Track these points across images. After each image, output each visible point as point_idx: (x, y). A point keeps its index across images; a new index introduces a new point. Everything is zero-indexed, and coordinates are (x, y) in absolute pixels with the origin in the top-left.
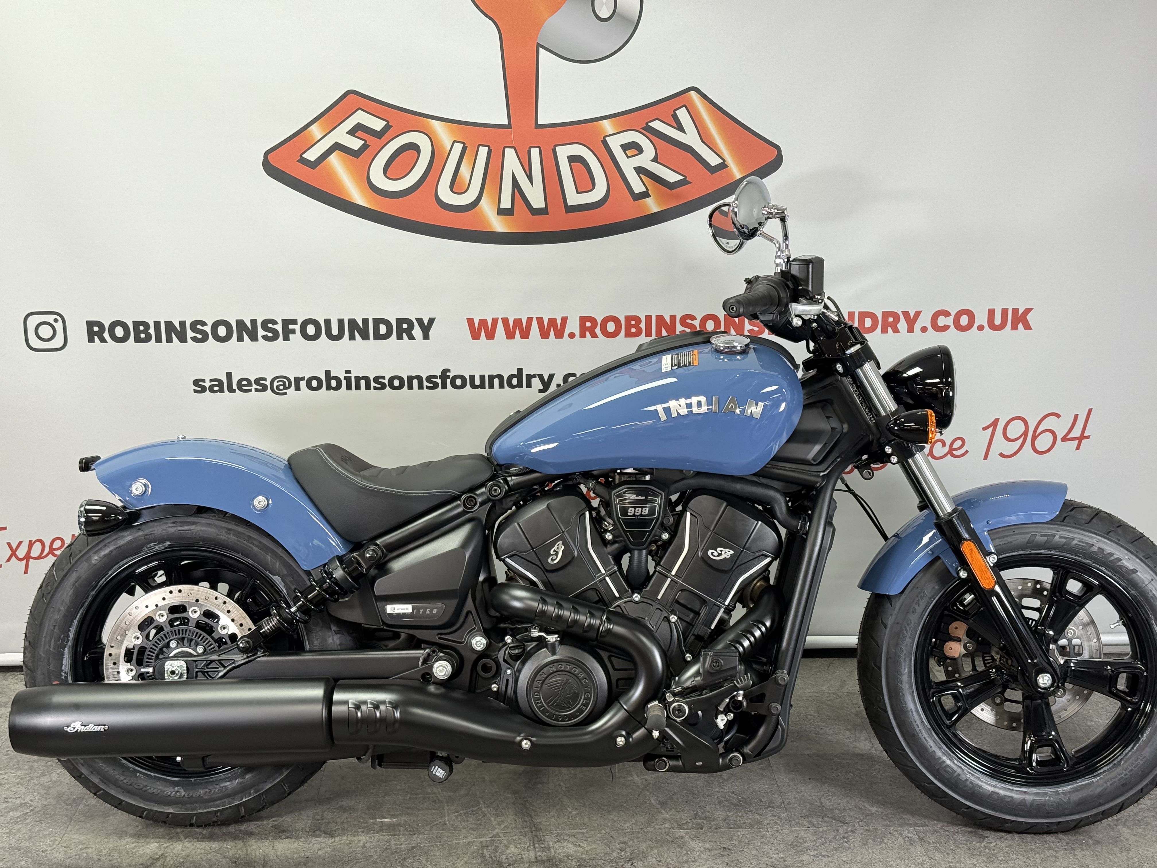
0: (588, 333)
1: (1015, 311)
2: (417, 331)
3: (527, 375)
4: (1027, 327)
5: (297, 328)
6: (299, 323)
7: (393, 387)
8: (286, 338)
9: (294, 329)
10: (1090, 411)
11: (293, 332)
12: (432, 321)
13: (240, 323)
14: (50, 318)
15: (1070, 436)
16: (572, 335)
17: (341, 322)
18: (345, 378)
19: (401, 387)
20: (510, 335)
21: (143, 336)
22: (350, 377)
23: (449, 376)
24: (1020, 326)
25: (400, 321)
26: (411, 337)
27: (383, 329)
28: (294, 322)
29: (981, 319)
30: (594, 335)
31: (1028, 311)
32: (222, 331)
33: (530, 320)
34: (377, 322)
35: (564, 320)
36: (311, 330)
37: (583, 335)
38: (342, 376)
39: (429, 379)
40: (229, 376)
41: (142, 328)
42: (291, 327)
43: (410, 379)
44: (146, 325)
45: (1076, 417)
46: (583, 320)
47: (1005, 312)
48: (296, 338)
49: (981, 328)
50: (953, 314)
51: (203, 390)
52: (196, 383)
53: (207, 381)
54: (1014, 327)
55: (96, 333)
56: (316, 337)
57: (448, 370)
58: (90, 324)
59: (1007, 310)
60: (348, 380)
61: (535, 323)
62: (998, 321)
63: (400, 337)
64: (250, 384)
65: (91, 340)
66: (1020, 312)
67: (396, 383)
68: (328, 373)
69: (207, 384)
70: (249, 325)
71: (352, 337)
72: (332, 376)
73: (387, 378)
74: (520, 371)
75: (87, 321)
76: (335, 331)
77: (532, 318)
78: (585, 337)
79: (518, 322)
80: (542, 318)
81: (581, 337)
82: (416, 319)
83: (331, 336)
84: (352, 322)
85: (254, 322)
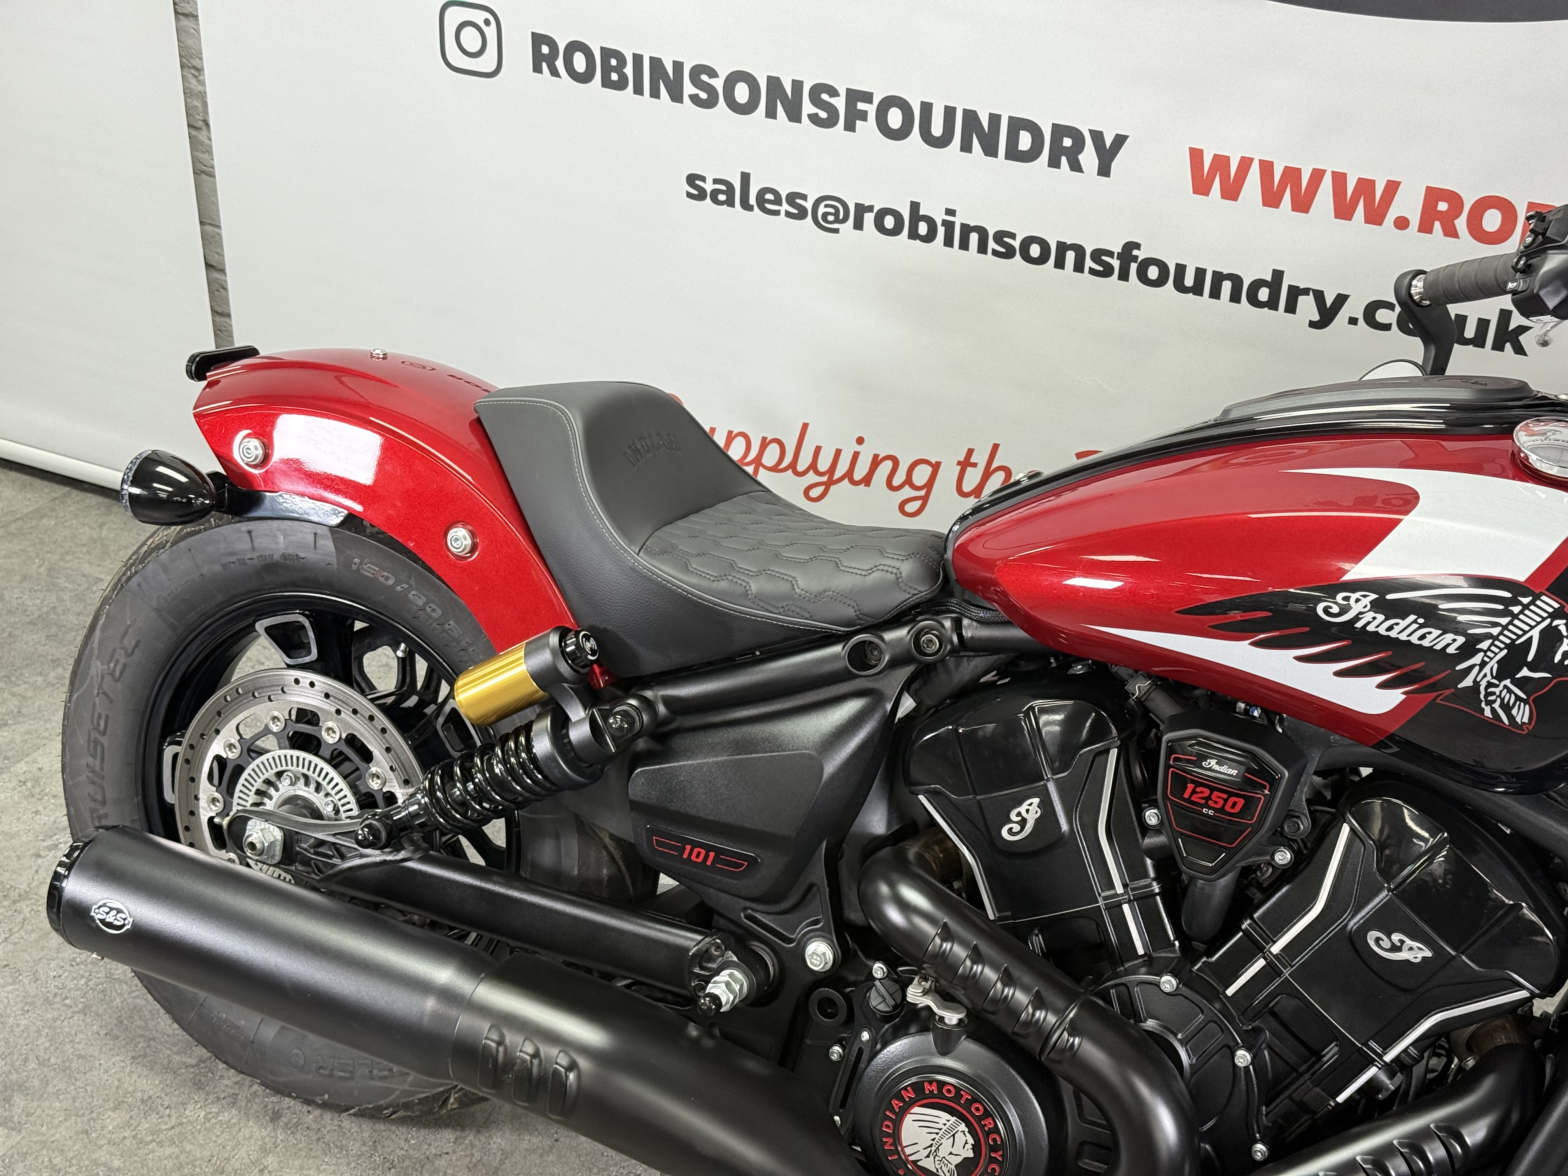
0: (1437, 225)
2: (1089, 157)
3: (1290, 287)
5: (871, 109)
6: (876, 101)
7: (1027, 257)
8: (850, 127)
9: (866, 112)
11: (863, 116)
12: (1120, 140)
13: (774, 83)
14: (479, 17)
16: (1402, 223)
17: (950, 112)
18: (945, 223)
20: (1271, 199)
21: (614, 77)
22: (953, 223)
23: (1137, 257)
25: (1059, 131)
26: (1076, 167)
27: (1025, 141)
28: (868, 97)
30: (1451, 232)
32: (742, 93)
33: (1317, 175)
34: (1017, 125)
35: (1392, 187)
36: (895, 118)
37: (1425, 227)
38: (939, 217)
39: (1097, 255)
40: (745, 178)
41: (614, 62)
42: (861, 106)
43: (1063, 248)
44: (621, 59)
46: (1433, 195)
48: (868, 128)
51: (701, 195)
52: (692, 179)
53: (709, 180)
55: (545, 57)
56: (901, 134)
57: (1137, 246)
58: (538, 39)
60: (949, 226)
61: (1327, 183)
63: (1054, 163)
64: (778, 201)
65: (536, 68)
67: (1035, 251)
68: (915, 207)
69: (709, 187)
70: (789, 89)
71: (966, 147)
72: (921, 213)
73: (1019, 239)
74: (1278, 275)
75: (533, 33)
76: (937, 129)
77: (1323, 172)
78: (1430, 231)
79: (1292, 174)
80: (1344, 175)
81: (1420, 230)
82: (1090, 131)
83: (927, 137)
84: (971, 117)
85: (797, 85)
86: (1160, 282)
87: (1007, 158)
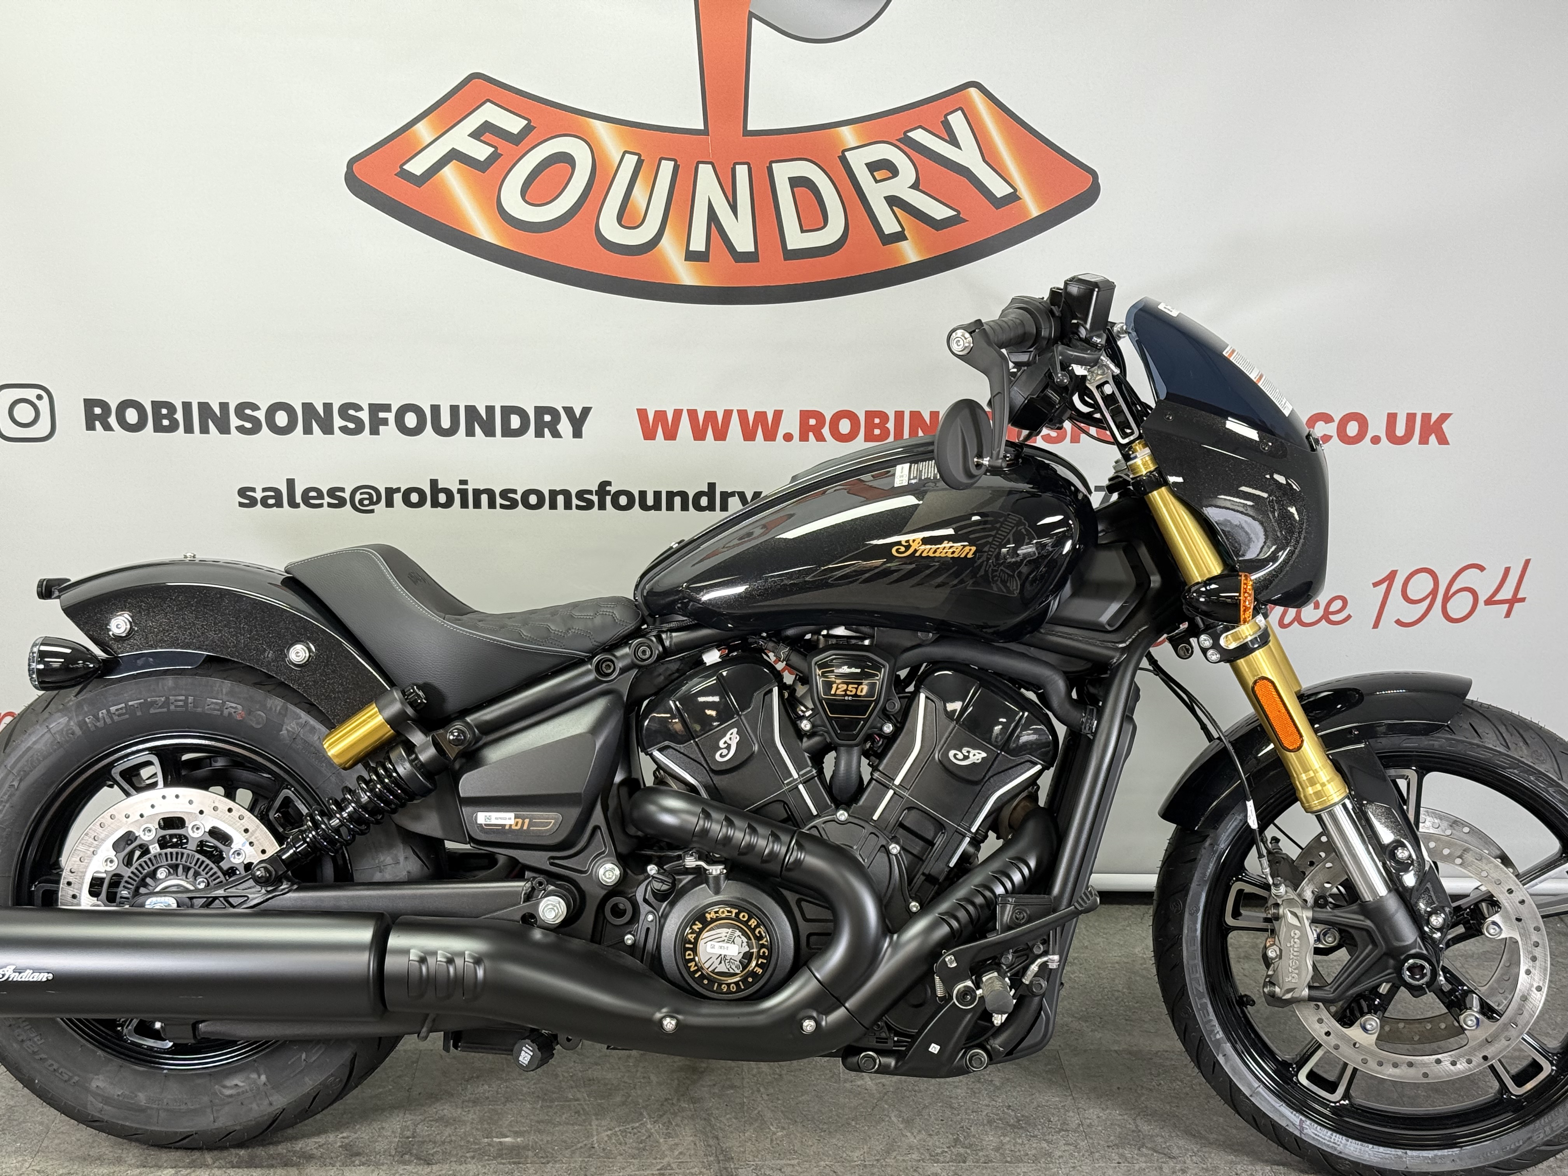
0: (811, 435)
1: (1426, 417)
2: (565, 427)
3: (722, 493)
4: (1443, 440)
5: (391, 416)
6: (394, 409)
7: (527, 506)
8: (374, 431)
9: (387, 419)
10: (1527, 562)
11: (385, 422)
12: (586, 411)
13: (308, 408)
14: (31, 394)
15: (1497, 598)
16: (788, 437)
17: (454, 410)
18: (459, 491)
19: (539, 505)
20: (699, 435)
21: (166, 422)
22: (467, 490)
23: (610, 491)
24: (1433, 439)
25: (540, 411)
26: (556, 434)
27: (515, 422)
28: (387, 408)
29: (1377, 427)
30: (820, 438)
31: (1444, 417)
32: (282, 419)
33: (728, 414)
34: (507, 411)
35: (778, 414)
36: (411, 420)
37: (804, 438)
38: (454, 487)
39: (580, 495)
40: (291, 483)
41: (164, 411)
42: (382, 415)
43: (553, 494)
44: (171, 408)
45: (1507, 570)
46: (805, 415)
47: (1411, 417)
48: (390, 431)
49: (1376, 440)
50: (1337, 419)
51: (253, 503)
52: (242, 492)
53: (259, 490)
54: (1424, 440)
55: (97, 418)
56: (417, 431)
57: (609, 483)
58: (89, 404)
59: (1414, 415)
60: (463, 493)
61: (735, 418)
62: (1400, 431)
63: (539, 434)
64: (320, 496)
65: (90, 427)
66: (1434, 419)
67: (533, 500)
68: (434, 483)
69: (259, 495)
70: (321, 411)
71: (470, 433)
72: (440, 487)
73: (520, 493)
74: (712, 486)
75: (85, 400)
76: (446, 423)
77: (732, 411)
78: (807, 440)
79: (711, 416)
80: (746, 411)
81: (801, 440)
82: (563, 408)
83: (439, 431)
84: (471, 411)
85: (328, 407)
86: (629, 506)
87: (502, 436)
